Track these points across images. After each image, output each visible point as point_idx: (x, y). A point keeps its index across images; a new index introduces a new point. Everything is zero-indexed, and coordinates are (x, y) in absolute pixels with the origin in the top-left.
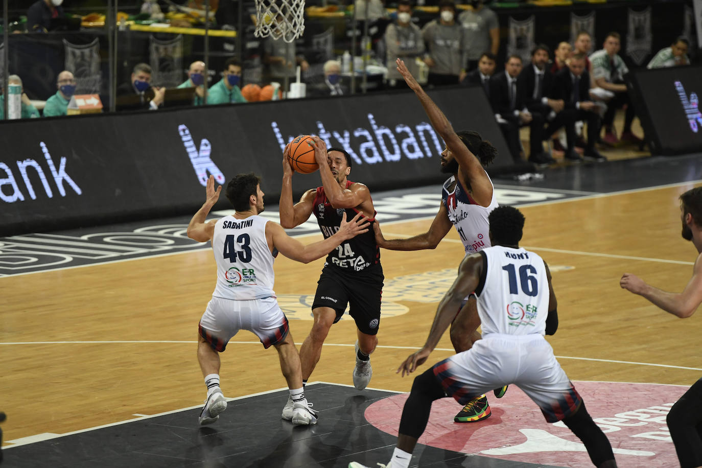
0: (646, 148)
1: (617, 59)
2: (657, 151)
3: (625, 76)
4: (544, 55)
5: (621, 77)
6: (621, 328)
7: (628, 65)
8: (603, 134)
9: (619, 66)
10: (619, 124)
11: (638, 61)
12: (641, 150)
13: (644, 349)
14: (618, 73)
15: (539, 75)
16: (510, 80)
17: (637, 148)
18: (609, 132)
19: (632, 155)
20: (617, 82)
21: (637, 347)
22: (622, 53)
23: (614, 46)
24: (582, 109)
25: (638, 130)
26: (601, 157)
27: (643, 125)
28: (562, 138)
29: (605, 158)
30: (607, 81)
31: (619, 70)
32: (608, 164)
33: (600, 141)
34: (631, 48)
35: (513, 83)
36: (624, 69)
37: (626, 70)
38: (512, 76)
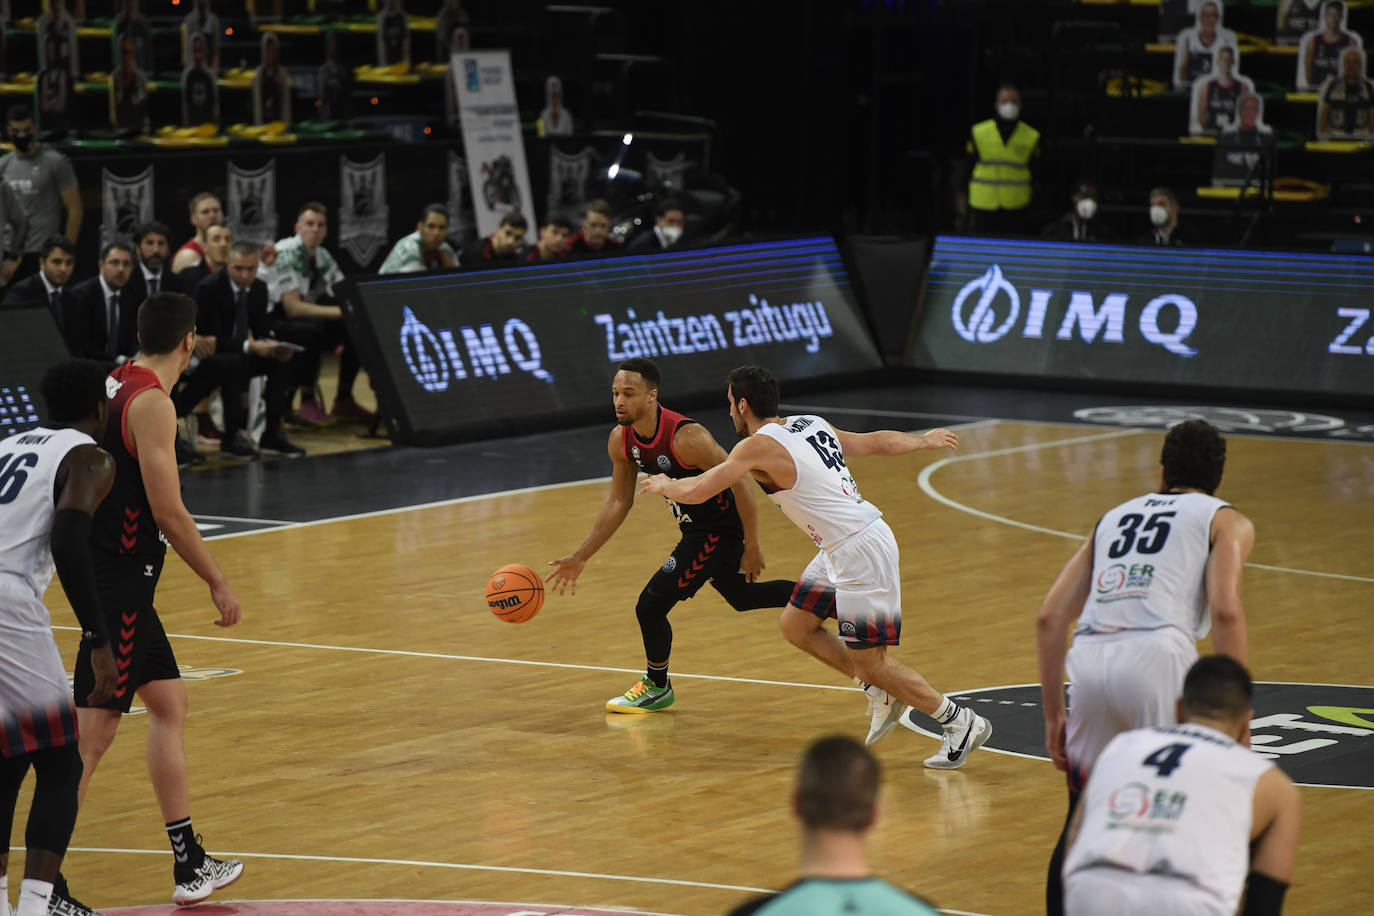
0: (382, 431)
1: (322, 256)
2: (405, 438)
3: (336, 287)
4: (160, 243)
5: (330, 291)
6: (332, 791)
7: (342, 268)
8: (297, 404)
9: (325, 269)
10: (328, 385)
11: (363, 258)
12: (372, 435)
13: (376, 831)
14: (324, 283)
15: (153, 282)
16: (108, 293)
17: (364, 431)
18: (308, 398)
19: (353, 444)
20: (323, 300)
21: (362, 827)
22: (331, 242)
23: (315, 228)
24: (253, 353)
25: (365, 396)
26: (294, 449)
27: (374, 385)
28: (214, 411)
29: (302, 451)
30: (302, 298)
31: (327, 277)
32: (307, 462)
33: (291, 418)
34: (347, 233)
35: (114, 298)
36: (335, 275)
37: (340, 277)
38: (113, 287)
